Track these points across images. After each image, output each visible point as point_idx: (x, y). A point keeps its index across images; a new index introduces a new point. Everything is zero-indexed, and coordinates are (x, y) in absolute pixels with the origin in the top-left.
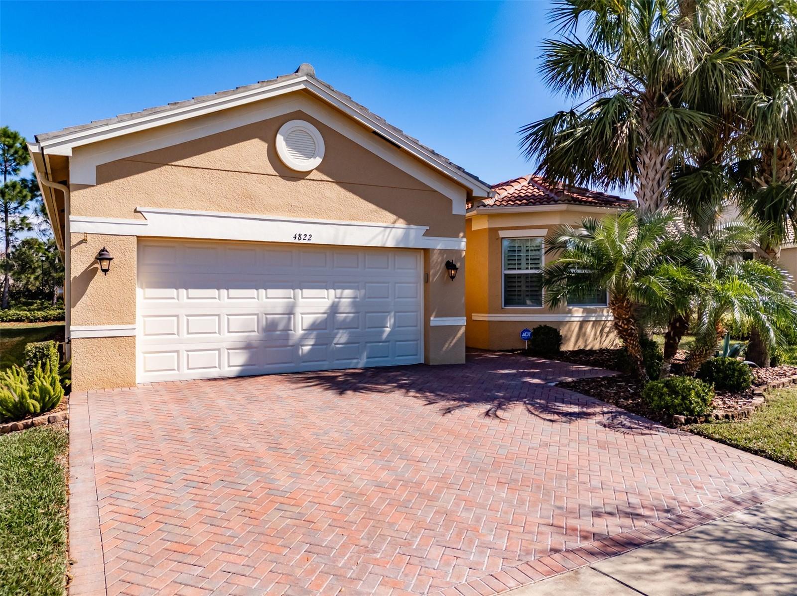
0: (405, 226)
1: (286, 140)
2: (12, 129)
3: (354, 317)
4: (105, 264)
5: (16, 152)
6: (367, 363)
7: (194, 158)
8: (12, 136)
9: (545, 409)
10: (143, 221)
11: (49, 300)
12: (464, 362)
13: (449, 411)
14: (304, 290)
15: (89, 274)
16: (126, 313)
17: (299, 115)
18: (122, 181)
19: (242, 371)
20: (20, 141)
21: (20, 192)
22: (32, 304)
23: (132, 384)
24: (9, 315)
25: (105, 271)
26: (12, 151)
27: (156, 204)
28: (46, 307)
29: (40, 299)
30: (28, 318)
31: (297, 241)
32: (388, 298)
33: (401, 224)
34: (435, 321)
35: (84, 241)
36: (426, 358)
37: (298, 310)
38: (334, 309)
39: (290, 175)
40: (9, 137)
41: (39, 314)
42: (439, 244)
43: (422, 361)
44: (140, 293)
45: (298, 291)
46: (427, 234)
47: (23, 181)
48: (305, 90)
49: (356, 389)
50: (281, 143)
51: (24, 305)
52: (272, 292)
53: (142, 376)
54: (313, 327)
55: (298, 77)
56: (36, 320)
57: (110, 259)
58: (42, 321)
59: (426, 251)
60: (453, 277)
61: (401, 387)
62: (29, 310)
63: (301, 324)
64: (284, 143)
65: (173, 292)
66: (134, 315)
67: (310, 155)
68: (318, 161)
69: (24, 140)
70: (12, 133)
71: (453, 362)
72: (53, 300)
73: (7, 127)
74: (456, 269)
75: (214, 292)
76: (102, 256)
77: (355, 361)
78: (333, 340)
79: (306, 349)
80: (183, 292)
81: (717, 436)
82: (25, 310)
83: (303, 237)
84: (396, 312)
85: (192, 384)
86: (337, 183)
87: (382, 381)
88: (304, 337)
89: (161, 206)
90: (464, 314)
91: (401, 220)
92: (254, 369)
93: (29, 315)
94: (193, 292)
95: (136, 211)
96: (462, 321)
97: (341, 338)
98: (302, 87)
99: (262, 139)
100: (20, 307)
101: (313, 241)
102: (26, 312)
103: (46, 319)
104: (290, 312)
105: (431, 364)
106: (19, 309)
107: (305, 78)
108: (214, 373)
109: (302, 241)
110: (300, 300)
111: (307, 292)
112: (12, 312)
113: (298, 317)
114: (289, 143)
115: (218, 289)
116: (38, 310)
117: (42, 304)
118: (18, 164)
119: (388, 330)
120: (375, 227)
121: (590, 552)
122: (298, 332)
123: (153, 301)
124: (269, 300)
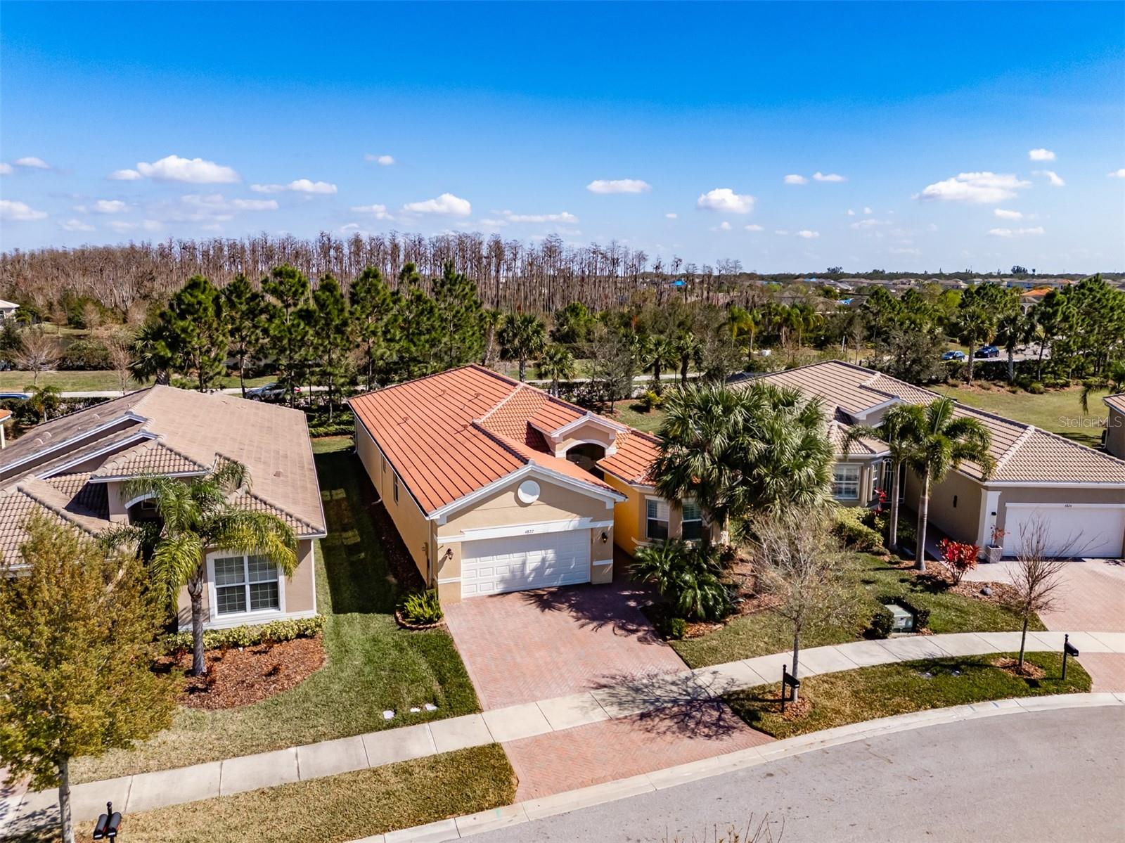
1: (523, 491)
3: (554, 562)
4: (450, 554)
6: (561, 582)
7: (483, 506)
10: (464, 535)
12: (611, 582)
13: (583, 625)
15: (444, 559)
16: (457, 572)
17: (529, 478)
18: (454, 521)
19: (504, 590)
23: (459, 601)
25: (450, 557)
27: (468, 527)
31: (526, 534)
32: (571, 551)
33: (578, 518)
34: (595, 563)
35: (442, 546)
36: (591, 579)
37: (528, 562)
38: (544, 560)
39: (525, 505)
42: (599, 525)
43: (589, 581)
44: (462, 561)
45: (527, 553)
46: (591, 521)
48: (531, 471)
49: (550, 608)
50: (520, 491)
52: (515, 555)
54: (535, 569)
55: (528, 466)
58: (324, 436)
59: (592, 529)
60: (605, 542)
61: (570, 605)
63: (530, 567)
65: (474, 559)
66: (460, 572)
67: (533, 495)
68: (537, 496)
71: (605, 582)
74: (606, 538)
75: (491, 558)
76: (449, 551)
77: (555, 583)
78: (544, 572)
79: (531, 579)
80: (478, 559)
81: (675, 647)
83: (530, 531)
84: (576, 558)
85: (482, 598)
86: (548, 504)
87: (564, 600)
88: (530, 574)
89: (470, 527)
90: (612, 556)
91: (578, 515)
92: (508, 590)
94: (482, 558)
95: (461, 531)
96: (611, 561)
97: (548, 571)
99: (512, 492)
101: (535, 532)
103: (327, 435)
104: (524, 563)
105: (593, 583)
107: (531, 466)
108: (492, 592)
109: (529, 533)
110: (528, 557)
111: (531, 553)
113: (527, 565)
115: (493, 556)
117: (320, 418)
119: (572, 566)
120: (564, 522)
121: (593, 688)
122: (528, 571)
123: (467, 565)
124: (514, 559)
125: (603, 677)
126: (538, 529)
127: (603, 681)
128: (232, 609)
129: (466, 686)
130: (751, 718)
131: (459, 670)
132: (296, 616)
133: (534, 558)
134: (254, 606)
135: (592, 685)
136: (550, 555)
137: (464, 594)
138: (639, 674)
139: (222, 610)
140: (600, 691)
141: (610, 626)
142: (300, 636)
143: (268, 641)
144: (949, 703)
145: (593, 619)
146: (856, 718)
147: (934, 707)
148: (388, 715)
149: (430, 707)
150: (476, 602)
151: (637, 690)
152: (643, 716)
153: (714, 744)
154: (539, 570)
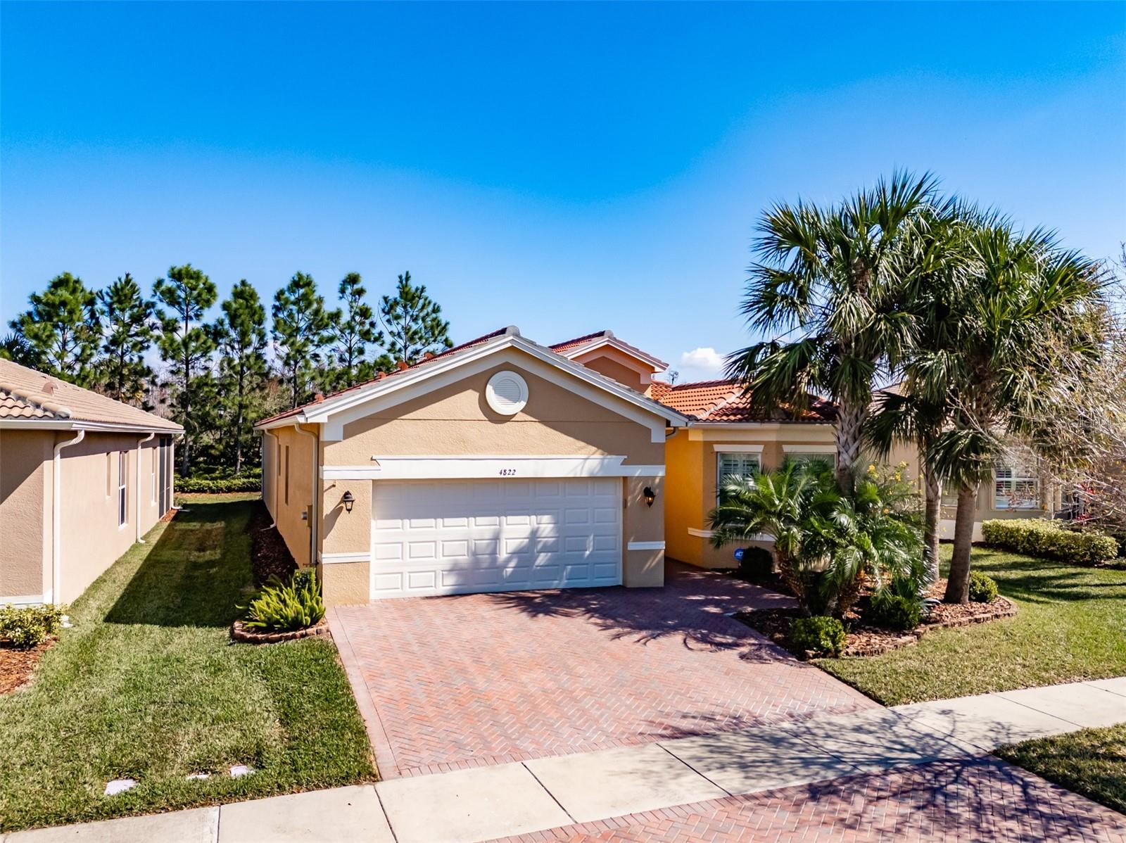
0: (602, 457)
1: (495, 389)
2: (194, 268)
3: (554, 542)
4: (349, 504)
5: (199, 295)
6: (567, 583)
7: (418, 411)
8: (195, 276)
9: (704, 640)
10: (377, 467)
11: (231, 466)
12: (662, 585)
13: (618, 636)
14: (509, 517)
15: (337, 512)
16: (363, 543)
17: (507, 367)
18: (361, 435)
19: (456, 589)
20: (203, 281)
21: (205, 342)
22: (213, 471)
23: (366, 601)
24: (190, 485)
25: (349, 510)
26: (195, 293)
27: (387, 452)
28: (229, 475)
29: (222, 464)
30: (210, 488)
31: (502, 476)
32: (586, 522)
33: (598, 455)
34: (633, 546)
35: (334, 486)
36: (624, 581)
37: (503, 536)
38: (534, 535)
39: (498, 418)
40: (192, 278)
41: (223, 483)
42: (638, 471)
43: (621, 583)
44: (373, 523)
45: (503, 518)
47: (206, 326)
48: (512, 348)
49: (547, 612)
50: (490, 390)
51: (205, 473)
52: (480, 520)
53: (374, 594)
54: (517, 553)
55: (505, 337)
56: (219, 491)
57: (353, 501)
58: (225, 492)
59: (625, 478)
60: (650, 504)
61: (588, 611)
62: (212, 479)
63: (506, 548)
64: (493, 392)
65: (398, 522)
66: (369, 544)
67: (516, 400)
68: (523, 404)
69: (207, 279)
70: (195, 273)
71: (650, 585)
72: (236, 467)
73: (189, 265)
74: (651, 497)
75: (432, 522)
76: (346, 497)
77: (556, 582)
78: (535, 560)
79: (509, 570)
80: (407, 522)
81: (830, 670)
82: (207, 479)
83: (507, 472)
84: (594, 536)
85: (413, 601)
86: (542, 422)
87: (574, 604)
88: (508, 560)
89: (391, 453)
90: (663, 537)
91: (600, 451)
92: (466, 589)
93: (211, 485)
94: (415, 522)
95: (372, 459)
96: (661, 545)
97: (542, 559)
98: (509, 345)
99: (474, 389)
100: (201, 474)
101: (517, 475)
102: (208, 482)
103: (229, 490)
104: (496, 538)
105: (629, 586)
106: (199, 477)
107: (511, 338)
108: (431, 591)
109: (507, 476)
110: (505, 527)
111: (511, 519)
112: (193, 481)
113: (503, 542)
114: (498, 391)
115: (435, 518)
116: (222, 478)
117: (224, 471)
118: (201, 308)
119: (588, 553)
120: (574, 459)
121: (663, 736)
122: (503, 555)
123: (384, 531)
124: (478, 528)
125: (684, 717)
126: (525, 469)
127: (686, 725)
129: (346, 726)
135: (660, 731)
136: (546, 526)
137: (378, 591)
140: (684, 743)
141: (676, 638)
145: (636, 627)
148: (116, 787)
149: (237, 772)
150: (404, 607)
151: (776, 742)
152: (815, 793)
154: (525, 555)
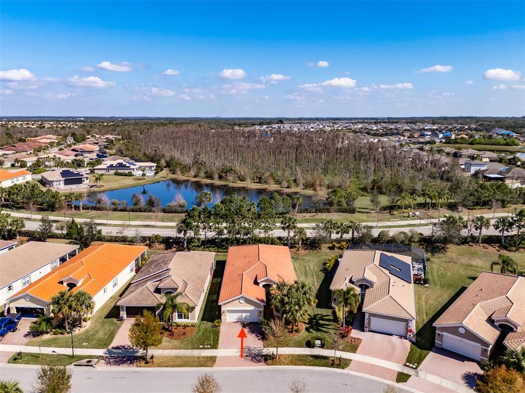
1: (241, 300)
7: (231, 303)
18: (225, 305)
23: (226, 323)
27: (228, 307)
31: (242, 310)
32: (253, 315)
33: (254, 307)
34: (258, 318)
39: (241, 303)
46: (258, 308)
48: (242, 296)
49: (245, 327)
65: (230, 314)
68: (244, 302)
74: (262, 312)
75: (234, 314)
76: (224, 311)
86: (247, 304)
87: (248, 326)
88: (243, 318)
92: (237, 321)
99: (238, 300)
105: (258, 322)
108: (233, 322)
120: (251, 308)
123: (228, 314)
124: (240, 314)
126: (245, 309)
128: (180, 318)
129: (217, 343)
130: (266, 360)
131: (218, 340)
132: (192, 321)
133: (244, 315)
134: (184, 318)
136: (248, 314)
137: (227, 321)
138: (252, 347)
139: (178, 318)
141: (254, 334)
142: (192, 326)
143: (185, 326)
144: (309, 365)
145: (251, 332)
146: (287, 365)
147: (306, 365)
148: (201, 346)
149: (209, 346)
150: (230, 323)
151: (249, 350)
152: (246, 356)
153: (256, 364)
154: (246, 317)
